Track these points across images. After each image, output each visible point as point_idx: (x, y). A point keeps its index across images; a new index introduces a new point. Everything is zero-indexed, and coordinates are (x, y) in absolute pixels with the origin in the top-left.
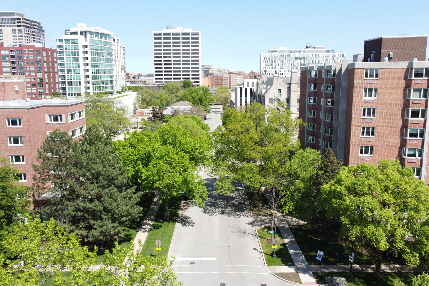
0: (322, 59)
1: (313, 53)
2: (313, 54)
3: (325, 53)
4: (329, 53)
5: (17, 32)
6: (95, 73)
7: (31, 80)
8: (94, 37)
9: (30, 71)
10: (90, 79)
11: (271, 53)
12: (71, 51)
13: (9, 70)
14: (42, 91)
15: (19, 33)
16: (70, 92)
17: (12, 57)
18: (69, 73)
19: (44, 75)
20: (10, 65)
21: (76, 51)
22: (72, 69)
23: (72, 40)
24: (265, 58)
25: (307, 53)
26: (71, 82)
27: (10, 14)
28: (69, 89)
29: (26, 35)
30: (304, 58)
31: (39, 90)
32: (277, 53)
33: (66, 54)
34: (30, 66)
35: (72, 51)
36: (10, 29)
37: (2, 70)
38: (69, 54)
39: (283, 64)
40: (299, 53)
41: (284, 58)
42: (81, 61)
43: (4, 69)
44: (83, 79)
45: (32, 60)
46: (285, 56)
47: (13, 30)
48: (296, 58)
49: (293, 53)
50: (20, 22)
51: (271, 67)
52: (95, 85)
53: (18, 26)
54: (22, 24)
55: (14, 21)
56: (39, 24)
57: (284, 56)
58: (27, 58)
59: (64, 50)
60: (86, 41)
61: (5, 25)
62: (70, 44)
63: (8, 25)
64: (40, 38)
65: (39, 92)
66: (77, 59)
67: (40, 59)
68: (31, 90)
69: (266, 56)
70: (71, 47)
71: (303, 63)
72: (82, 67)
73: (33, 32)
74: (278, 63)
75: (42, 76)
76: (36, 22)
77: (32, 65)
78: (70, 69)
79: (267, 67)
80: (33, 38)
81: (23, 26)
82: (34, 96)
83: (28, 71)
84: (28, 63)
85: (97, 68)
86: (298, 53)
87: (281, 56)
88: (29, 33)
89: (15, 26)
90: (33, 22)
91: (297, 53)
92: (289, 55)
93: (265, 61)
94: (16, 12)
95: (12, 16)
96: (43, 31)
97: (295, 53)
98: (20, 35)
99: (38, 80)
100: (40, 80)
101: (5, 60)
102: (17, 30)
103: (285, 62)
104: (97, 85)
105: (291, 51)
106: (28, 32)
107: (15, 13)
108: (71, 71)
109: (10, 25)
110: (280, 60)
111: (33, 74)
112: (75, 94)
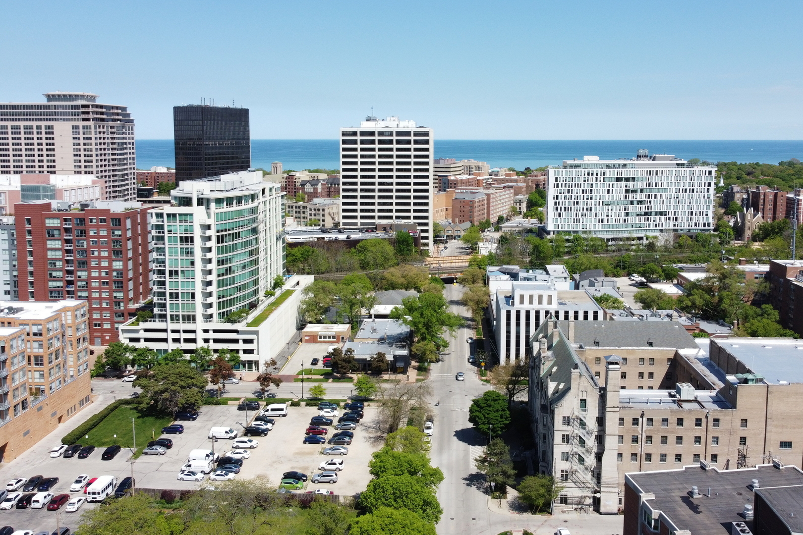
0: (668, 180)
1: (652, 169)
2: (650, 171)
3: (674, 169)
4: (683, 169)
5: (81, 131)
6: (223, 275)
7: (100, 274)
8: (225, 209)
9: (100, 258)
10: (213, 288)
11: (568, 170)
12: (179, 235)
13: (59, 254)
14: (120, 295)
15: (84, 133)
16: (175, 313)
17: (67, 230)
18: (174, 277)
19: (125, 265)
20: (63, 245)
21: (189, 235)
22: (179, 269)
23: (180, 215)
24: (556, 179)
25: (639, 170)
26: (177, 294)
27: (71, 97)
28: (171, 308)
29: (98, 136)
30: (633, 179)
31: (115, 294)
32: (580, 170)
33: (170, 241)
34: (99, 248)
35: (181, 235)
36: (70, 124)
37: (47, 255)
38: (176, 242)
39: (591, 191)
40: (623, 170)
41: (594, 179)
42: (198, 255)
43: (49, 253)
44: (199, 289)
45: (103, 237)
46: (597, 174)
47: (74, 127)
48: (618, 180)
49: (611, 170)
50: (88, 113)
51: (568, 195)
52: (223, 297)
53: (84, 120)
54: (91, 116)
55: (76, 111)
56: (124, 109)
57: (595, 174)
58: (95, 233)
59: (166, 235)
60: (209, 215)
61: (59, 117)
62: (178, 224)
63: (65, 117)
64: (124, 136)
65: (115, 297)
66: (190, 252)
67: (120, 236)
68: (100, 293)
69: (558, 175)
70: (179, 229)
71: (631, 188)
72: (199, 265)
73: (112, 127)
74: (582, 188)
75: (121, 267)
76: (117, 108)
77: (104, 247)
78: (176, 269)
79: (560, 195)
80: (112, 138)
81: (94, 119)
82: (104, 305)
83: (95, 257)
84: (96, 242)
85: (229, 265)
86: (621, 170)
87: (588, 174)
88: (105, 130)
89: (78, 120)
90: (113, 108)
91: (619, 170)
92: (604, 174)
93: (558, 184)
94: (81, 93)
95: (73, 100)
96: (132, 121)
97: (616, 170)
98: (86, 136)
99: (115, 274)
100: (118, 274)
101: (53, 236)
102: (81, 128)
103: (597, 186)
104: (227, 297)
105: (608, 166)
106: (101, 130)
107: (78, 95)
108: (176, 272)
109: (68, 117)
110: (586, 183)
111: (105, 264)
112: (183, 316)
